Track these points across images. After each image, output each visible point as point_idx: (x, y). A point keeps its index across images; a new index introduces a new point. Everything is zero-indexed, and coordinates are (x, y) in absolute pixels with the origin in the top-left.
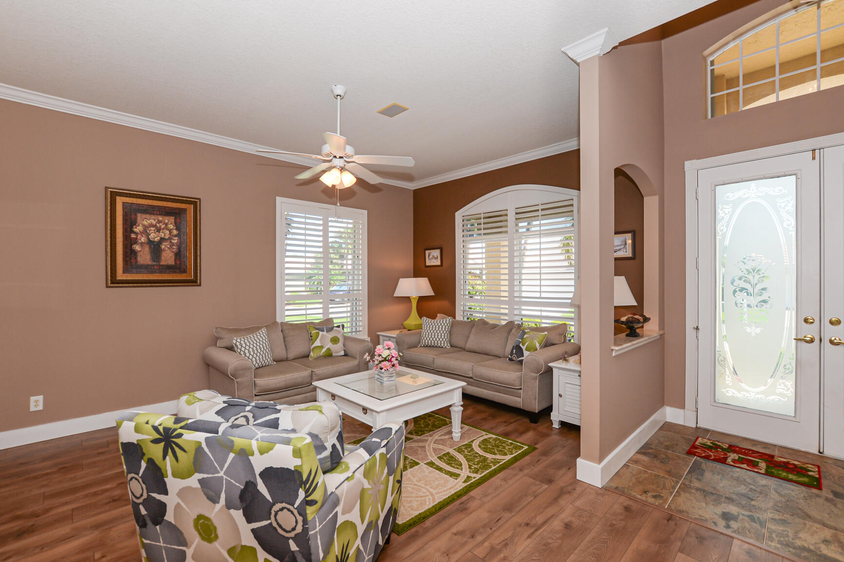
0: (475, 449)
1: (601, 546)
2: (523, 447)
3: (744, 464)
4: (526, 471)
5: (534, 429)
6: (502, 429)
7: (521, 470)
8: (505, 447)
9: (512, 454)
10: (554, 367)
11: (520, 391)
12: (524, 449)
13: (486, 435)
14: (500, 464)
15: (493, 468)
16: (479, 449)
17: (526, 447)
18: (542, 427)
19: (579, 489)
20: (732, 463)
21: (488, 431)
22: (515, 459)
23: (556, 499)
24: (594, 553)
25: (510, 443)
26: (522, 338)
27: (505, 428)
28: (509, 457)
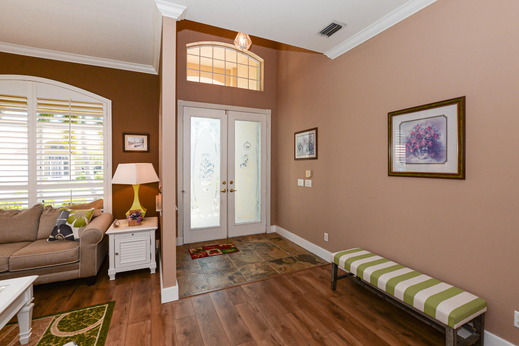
0: (59, 336)
1: (210, 329)
2: (105, 307)
3: (214, 253)
4: (125, 322)
5: (97, 289)
6: (67, 304)
7: (121, 323)
8: (89, 316)
9: (101, 317)
10: (109, 234)
11: (78, 263)
12: (106, 308)
13: (57, 317)
14: (100, 330)
15: (97, 338)
16: (64, 333)
17: (107, 305)
18: (102, 284)
19: (169, 309)
20: (211, 255)
21: (56, 313)
22: (108, 319)
23: (164, 324)
24: (211, 335)
25: (89, 310)
26: (67, 217)
27: (69, 302)
28: (101, 321)
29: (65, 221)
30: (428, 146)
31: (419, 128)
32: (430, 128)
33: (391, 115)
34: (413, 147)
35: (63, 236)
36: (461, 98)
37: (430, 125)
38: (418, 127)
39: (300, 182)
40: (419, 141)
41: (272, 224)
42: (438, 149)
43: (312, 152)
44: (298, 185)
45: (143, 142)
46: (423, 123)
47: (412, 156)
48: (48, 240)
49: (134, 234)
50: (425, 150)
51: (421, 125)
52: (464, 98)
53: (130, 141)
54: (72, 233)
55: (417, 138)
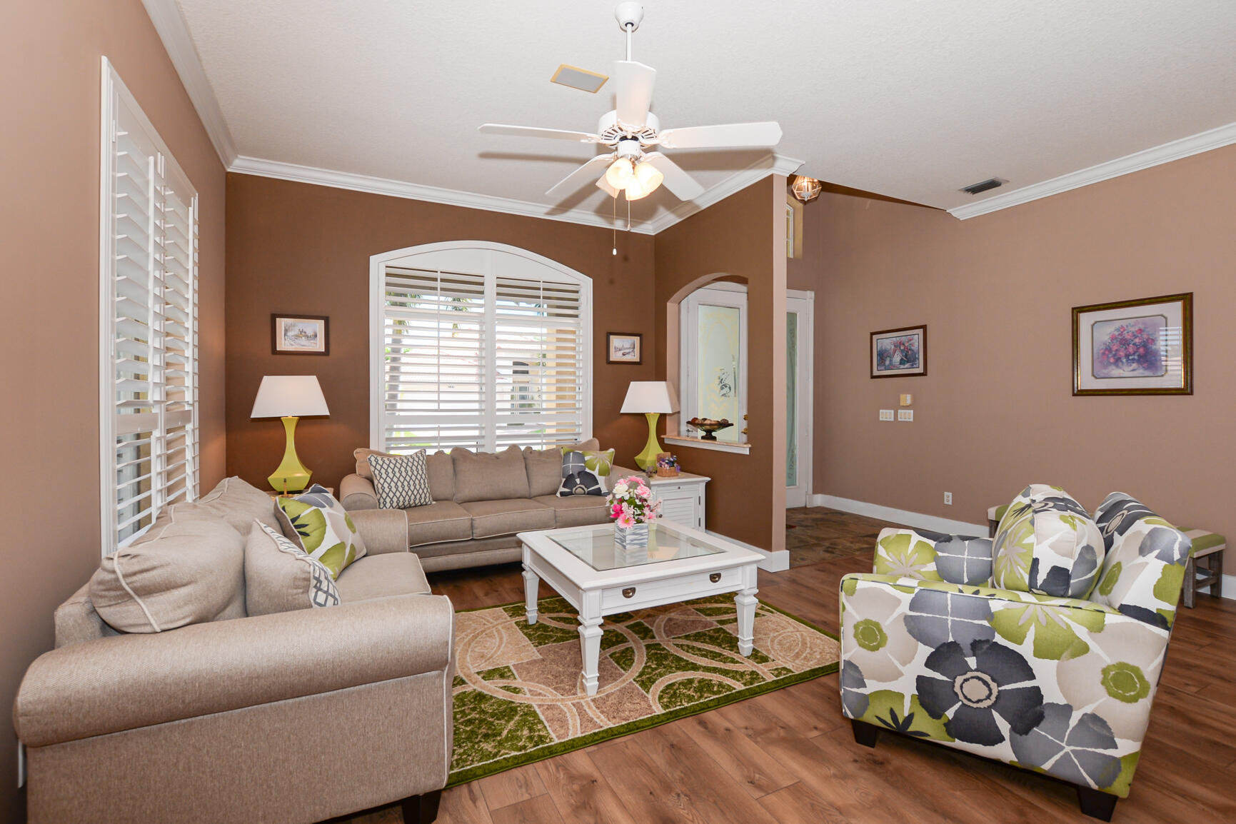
29: (584, 467)
30: (1137, 353)
31: (1124, 330)
32: (1141, 331)
33: (1078, 311)
34: (1115, 355)
35: (586, 489)
36: (1187, 294)
37: (1142, 327)
38: (1122, 330)
39: (886, 415)
40: (1124, 347)
41: (815, 491)
42: (1153, 358)
43: (916, 364)
44: (881, 419)
45: (634, 348)
46: (1130, 324)
47: (1114, 367)
48: (558, 494)
49: (681, 487)
50: (1133, 359)
51: (1127, 326)
52: (1191, 294)
53: (617, 346)
54: (598, 484)
55: (1121, 344)
